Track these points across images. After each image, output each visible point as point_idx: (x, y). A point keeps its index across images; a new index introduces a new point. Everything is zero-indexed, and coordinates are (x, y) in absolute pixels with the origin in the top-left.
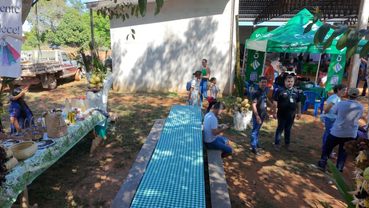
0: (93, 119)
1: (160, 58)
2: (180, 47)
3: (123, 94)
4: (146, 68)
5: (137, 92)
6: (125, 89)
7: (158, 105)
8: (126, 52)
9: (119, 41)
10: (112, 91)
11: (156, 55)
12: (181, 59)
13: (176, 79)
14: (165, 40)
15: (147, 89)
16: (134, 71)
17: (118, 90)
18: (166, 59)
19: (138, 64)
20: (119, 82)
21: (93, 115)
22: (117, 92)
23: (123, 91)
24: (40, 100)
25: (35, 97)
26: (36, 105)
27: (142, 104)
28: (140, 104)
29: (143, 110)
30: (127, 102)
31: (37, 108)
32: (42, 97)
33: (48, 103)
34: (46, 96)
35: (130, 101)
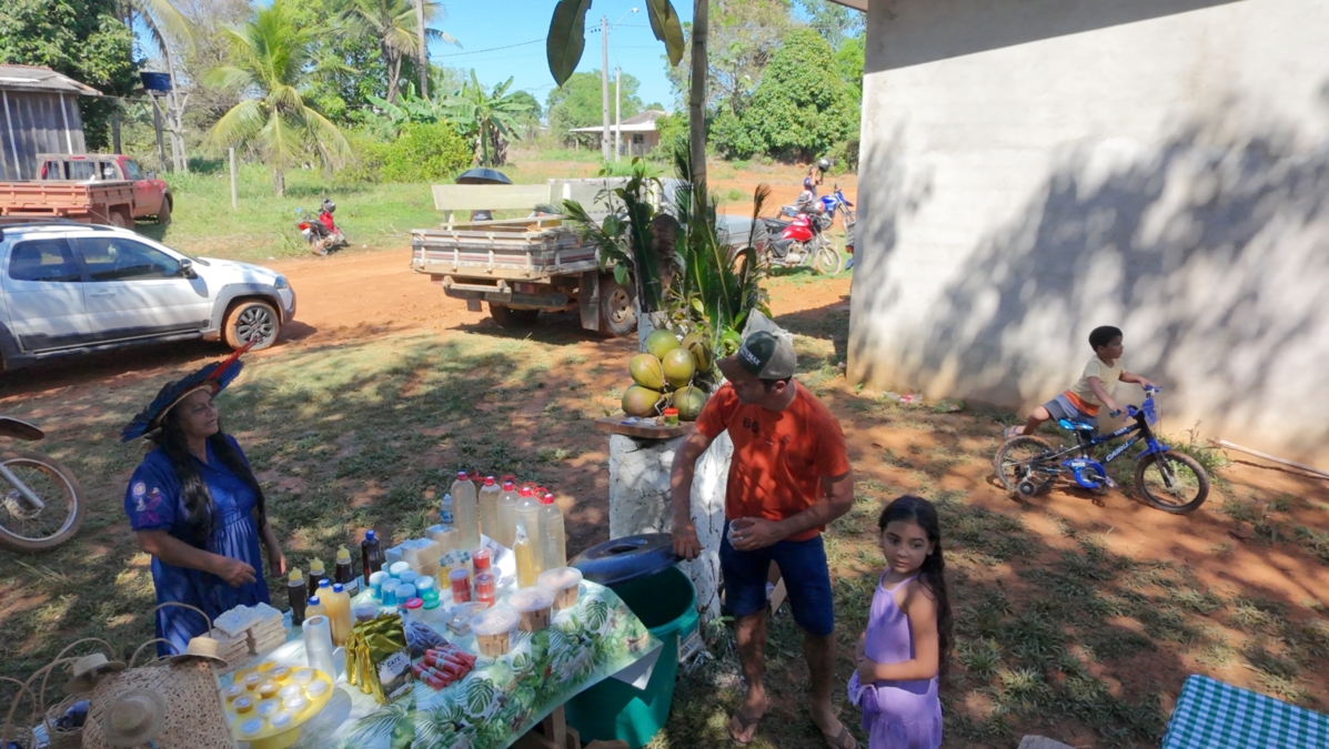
0: (543, 661)
1: (1122, 235)
2: (1277, 173)
3: (887, 406)
4: (1029, 288)
5: (966, 408)
6: (902, 383)
7: (1071, 534)
8: (928, 190)
9: (898, 132)
10: (834, 382)
11: (1101, 221)
12: (1271, 247)
13: (1219, 370)
14: (1175, 130)
15: (1019, 400)
16: (959, 298)
17: (865, 380)
18: (1162, 239)
19: (984, 262)
20: (876, 344)
21: (556, 629)
22: (861, 388)
23: (893, 389)
24: (538, 384)
25: (534, 365)
26: (512, 409)
27: (971, 506)
28: (958, 500)
29: (965, 557)
30: (886, 469)
31: (500, 428)
32: (554, 373)
33: (557, 406)
34: (572, 366)
35: (905, 461)
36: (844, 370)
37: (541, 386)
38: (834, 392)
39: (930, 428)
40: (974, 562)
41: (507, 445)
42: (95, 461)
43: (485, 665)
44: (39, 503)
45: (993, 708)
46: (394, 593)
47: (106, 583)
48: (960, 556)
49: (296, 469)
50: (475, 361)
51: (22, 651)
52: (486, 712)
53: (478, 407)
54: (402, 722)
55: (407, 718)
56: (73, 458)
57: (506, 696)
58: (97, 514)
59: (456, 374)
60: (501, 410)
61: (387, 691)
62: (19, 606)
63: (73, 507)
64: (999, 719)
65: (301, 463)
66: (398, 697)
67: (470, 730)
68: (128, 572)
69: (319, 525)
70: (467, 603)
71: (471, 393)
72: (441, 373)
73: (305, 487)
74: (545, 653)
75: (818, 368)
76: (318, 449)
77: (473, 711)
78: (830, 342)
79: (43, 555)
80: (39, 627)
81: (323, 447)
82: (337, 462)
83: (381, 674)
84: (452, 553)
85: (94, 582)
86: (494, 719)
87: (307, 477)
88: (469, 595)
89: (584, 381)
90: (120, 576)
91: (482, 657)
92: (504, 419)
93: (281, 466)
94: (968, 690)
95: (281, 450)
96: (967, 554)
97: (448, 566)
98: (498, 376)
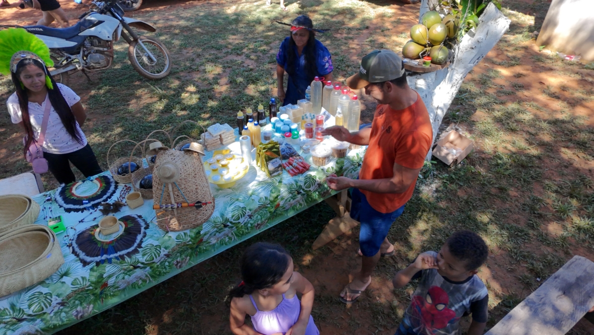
3: (556, 61)
6: (570, 48)
17: (546, 44)
22: (544, 48)
24: (367, 27)
25: (366, 16)
26: (351, 38)
27: (588, 126)
28: (582, 122)
29: (574, 154)
30: (542, 98)
31: (343, 48)
32: (375, 21)
33: (373, 39)
34: (385, 18)
35: (556, 95)
36: (537, 36)
37: (367, 28)
38: (526, 48)
39: (578, 77)
40: (579, 157)
41: (345, 58)
42: (177, 42)
43: (314, 170)
44: (155, 60)
45: (562, 233)
46: (280, 128)
47: (178, 97)
48: (572, 153)
49: (252, 57)
50: (337, 11)
51: (150, 119)
52: (311, 189)
53: (335, 36)
54: (275, 188)
55: (278, 186)
56: (169, 40)
57: (321, 183)
58: (176, 66)
59: (327, 17)
60: (346, 38)
61: (271, 173)
62: (149, 101)
63: (167, 62)
64: (564, 239)
65: (255, 54)
66: (275, 176)
67: (304, 195)
68: (186, 93)
69: (259, 84)
70: (310, 139)
71: (333, 28)
72: (321, 16)
73: (255, 66)
74: (341, 168)
75: (521, 33)
76: (262, 48)
77: (306, 188)
78: (533, 18)
79: (157, 81)
80: (155, 111)
81: (264, 47)
82: (269, 55)
83: (269, 166)
84: (308, 114)
85: (174, 95)
86: (314, 191)
87: (257, 61)
88: (312, 135)
89: (389, 27)
90: (183, 94)
91: (313, 166)
92: (346, 43)
93: (247, 54)
94: (551, 221)
95: (247, 46)
96: (576, 152)
97: (306, 120)
98: (346, 20)
